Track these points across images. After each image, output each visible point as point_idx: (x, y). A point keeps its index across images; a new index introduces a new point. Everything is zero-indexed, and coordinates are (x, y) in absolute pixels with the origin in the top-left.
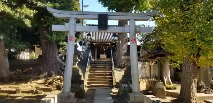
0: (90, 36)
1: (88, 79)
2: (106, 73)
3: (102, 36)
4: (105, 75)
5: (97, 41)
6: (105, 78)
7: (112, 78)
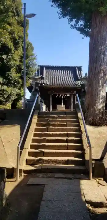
0: (43, 80)
1: (29, 152)
2: (67, 135)
3: (59, 80)
4: (67, 141)
5: (52, 85)
6: (68, 148)
7: (82, 148)
